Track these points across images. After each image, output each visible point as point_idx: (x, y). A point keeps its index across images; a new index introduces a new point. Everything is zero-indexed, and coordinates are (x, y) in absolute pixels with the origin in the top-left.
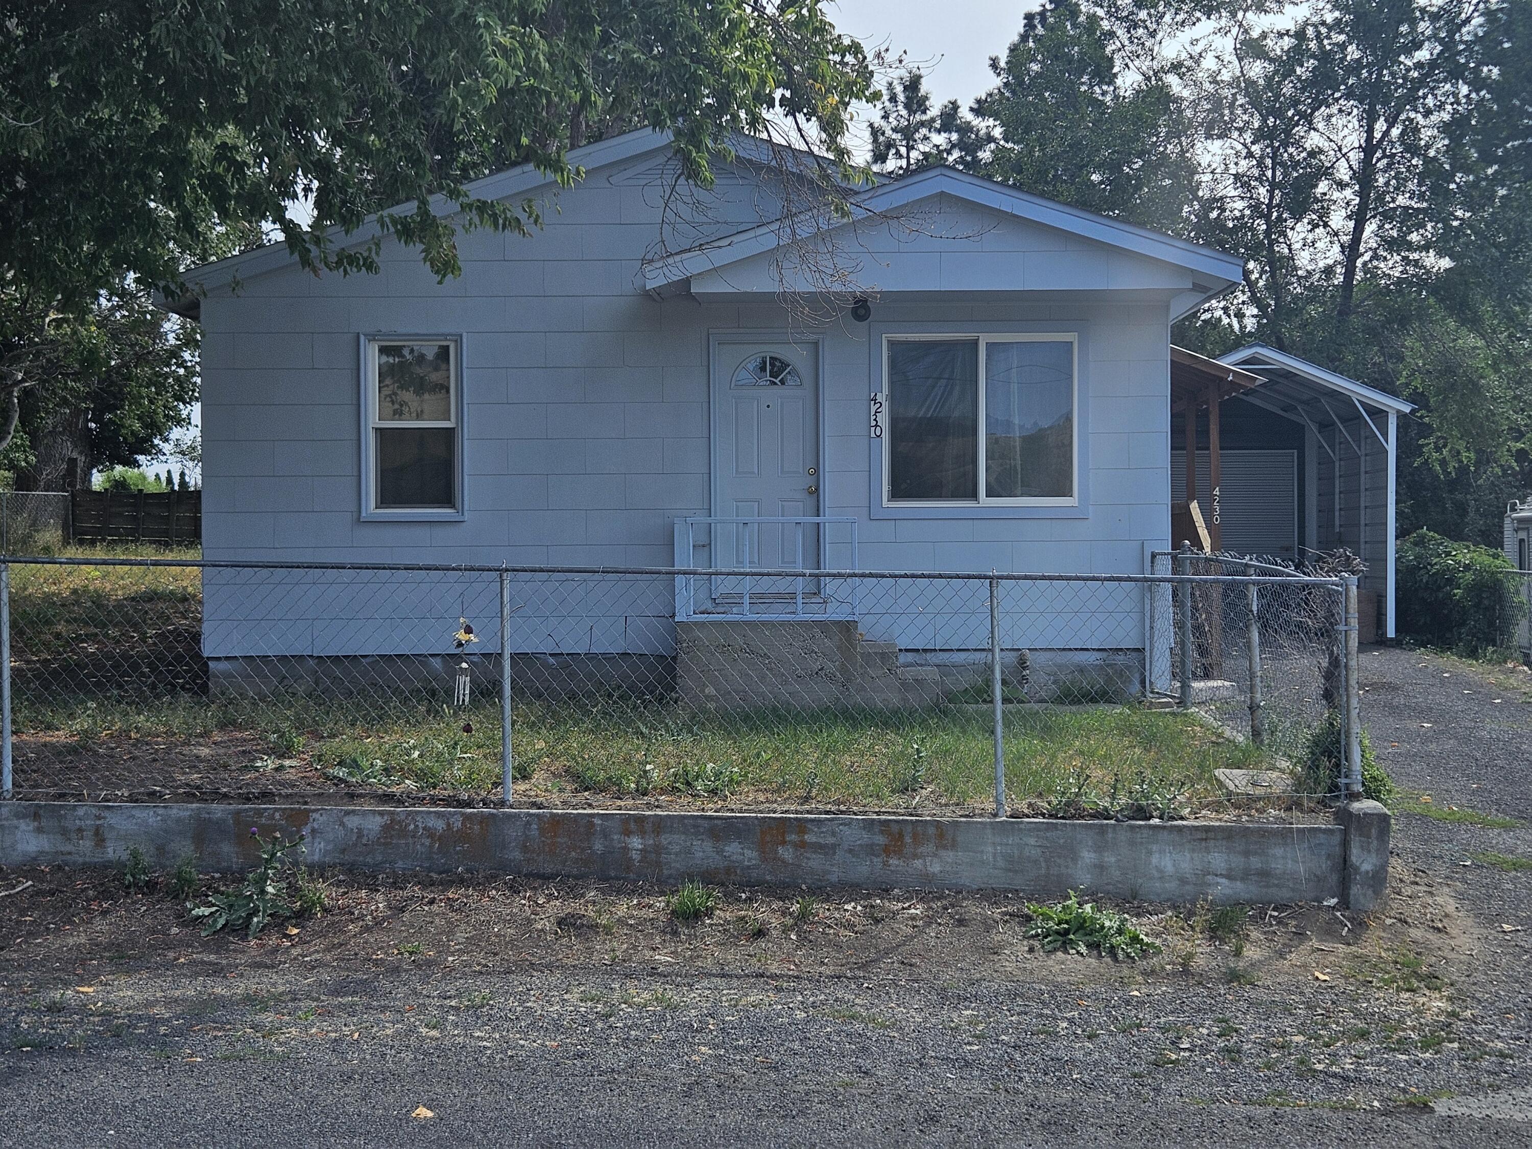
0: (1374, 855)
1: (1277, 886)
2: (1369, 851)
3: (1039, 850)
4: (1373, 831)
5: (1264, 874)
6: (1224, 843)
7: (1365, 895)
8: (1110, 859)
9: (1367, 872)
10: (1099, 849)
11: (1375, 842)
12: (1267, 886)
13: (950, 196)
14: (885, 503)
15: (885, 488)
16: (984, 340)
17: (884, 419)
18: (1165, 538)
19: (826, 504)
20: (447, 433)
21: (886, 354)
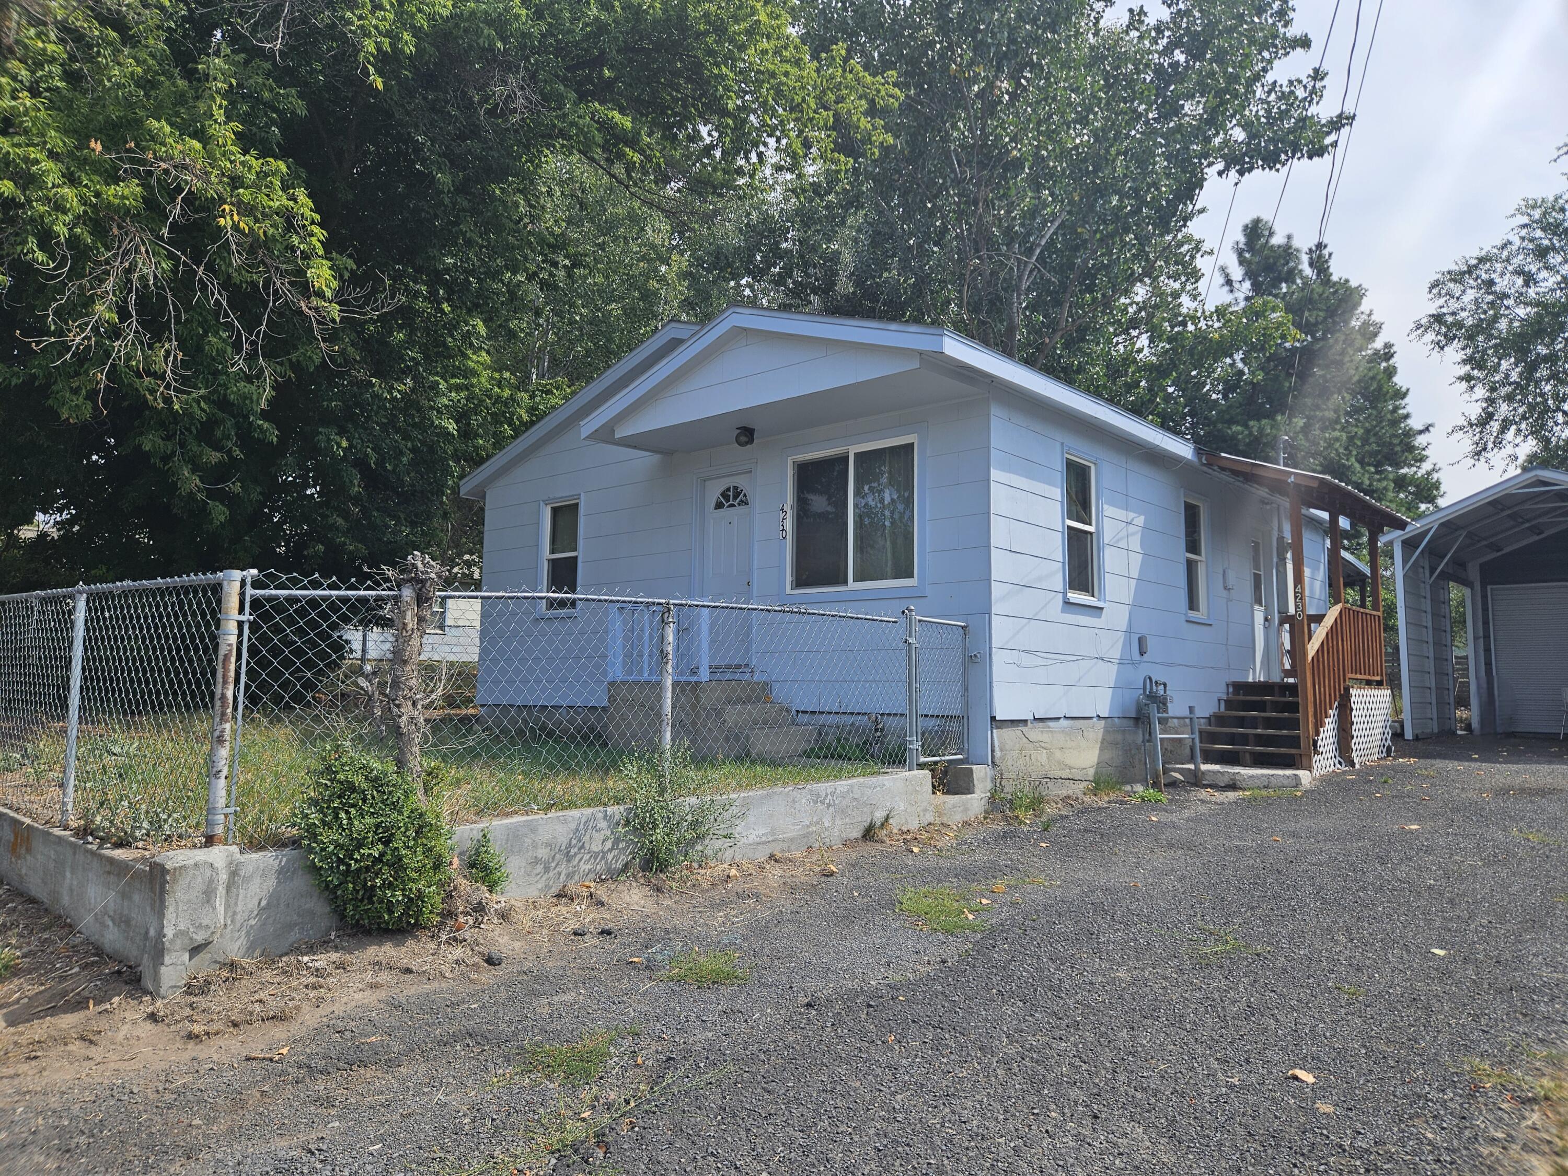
9: (152, 939)
13: (745, 329)
14: (788, 591)
15: (789, 579)
16: (853, 451)
17: (789, 524)
18: (987, 612)
19: (755, 594)
20: (575, 558)
21: (790, 472)
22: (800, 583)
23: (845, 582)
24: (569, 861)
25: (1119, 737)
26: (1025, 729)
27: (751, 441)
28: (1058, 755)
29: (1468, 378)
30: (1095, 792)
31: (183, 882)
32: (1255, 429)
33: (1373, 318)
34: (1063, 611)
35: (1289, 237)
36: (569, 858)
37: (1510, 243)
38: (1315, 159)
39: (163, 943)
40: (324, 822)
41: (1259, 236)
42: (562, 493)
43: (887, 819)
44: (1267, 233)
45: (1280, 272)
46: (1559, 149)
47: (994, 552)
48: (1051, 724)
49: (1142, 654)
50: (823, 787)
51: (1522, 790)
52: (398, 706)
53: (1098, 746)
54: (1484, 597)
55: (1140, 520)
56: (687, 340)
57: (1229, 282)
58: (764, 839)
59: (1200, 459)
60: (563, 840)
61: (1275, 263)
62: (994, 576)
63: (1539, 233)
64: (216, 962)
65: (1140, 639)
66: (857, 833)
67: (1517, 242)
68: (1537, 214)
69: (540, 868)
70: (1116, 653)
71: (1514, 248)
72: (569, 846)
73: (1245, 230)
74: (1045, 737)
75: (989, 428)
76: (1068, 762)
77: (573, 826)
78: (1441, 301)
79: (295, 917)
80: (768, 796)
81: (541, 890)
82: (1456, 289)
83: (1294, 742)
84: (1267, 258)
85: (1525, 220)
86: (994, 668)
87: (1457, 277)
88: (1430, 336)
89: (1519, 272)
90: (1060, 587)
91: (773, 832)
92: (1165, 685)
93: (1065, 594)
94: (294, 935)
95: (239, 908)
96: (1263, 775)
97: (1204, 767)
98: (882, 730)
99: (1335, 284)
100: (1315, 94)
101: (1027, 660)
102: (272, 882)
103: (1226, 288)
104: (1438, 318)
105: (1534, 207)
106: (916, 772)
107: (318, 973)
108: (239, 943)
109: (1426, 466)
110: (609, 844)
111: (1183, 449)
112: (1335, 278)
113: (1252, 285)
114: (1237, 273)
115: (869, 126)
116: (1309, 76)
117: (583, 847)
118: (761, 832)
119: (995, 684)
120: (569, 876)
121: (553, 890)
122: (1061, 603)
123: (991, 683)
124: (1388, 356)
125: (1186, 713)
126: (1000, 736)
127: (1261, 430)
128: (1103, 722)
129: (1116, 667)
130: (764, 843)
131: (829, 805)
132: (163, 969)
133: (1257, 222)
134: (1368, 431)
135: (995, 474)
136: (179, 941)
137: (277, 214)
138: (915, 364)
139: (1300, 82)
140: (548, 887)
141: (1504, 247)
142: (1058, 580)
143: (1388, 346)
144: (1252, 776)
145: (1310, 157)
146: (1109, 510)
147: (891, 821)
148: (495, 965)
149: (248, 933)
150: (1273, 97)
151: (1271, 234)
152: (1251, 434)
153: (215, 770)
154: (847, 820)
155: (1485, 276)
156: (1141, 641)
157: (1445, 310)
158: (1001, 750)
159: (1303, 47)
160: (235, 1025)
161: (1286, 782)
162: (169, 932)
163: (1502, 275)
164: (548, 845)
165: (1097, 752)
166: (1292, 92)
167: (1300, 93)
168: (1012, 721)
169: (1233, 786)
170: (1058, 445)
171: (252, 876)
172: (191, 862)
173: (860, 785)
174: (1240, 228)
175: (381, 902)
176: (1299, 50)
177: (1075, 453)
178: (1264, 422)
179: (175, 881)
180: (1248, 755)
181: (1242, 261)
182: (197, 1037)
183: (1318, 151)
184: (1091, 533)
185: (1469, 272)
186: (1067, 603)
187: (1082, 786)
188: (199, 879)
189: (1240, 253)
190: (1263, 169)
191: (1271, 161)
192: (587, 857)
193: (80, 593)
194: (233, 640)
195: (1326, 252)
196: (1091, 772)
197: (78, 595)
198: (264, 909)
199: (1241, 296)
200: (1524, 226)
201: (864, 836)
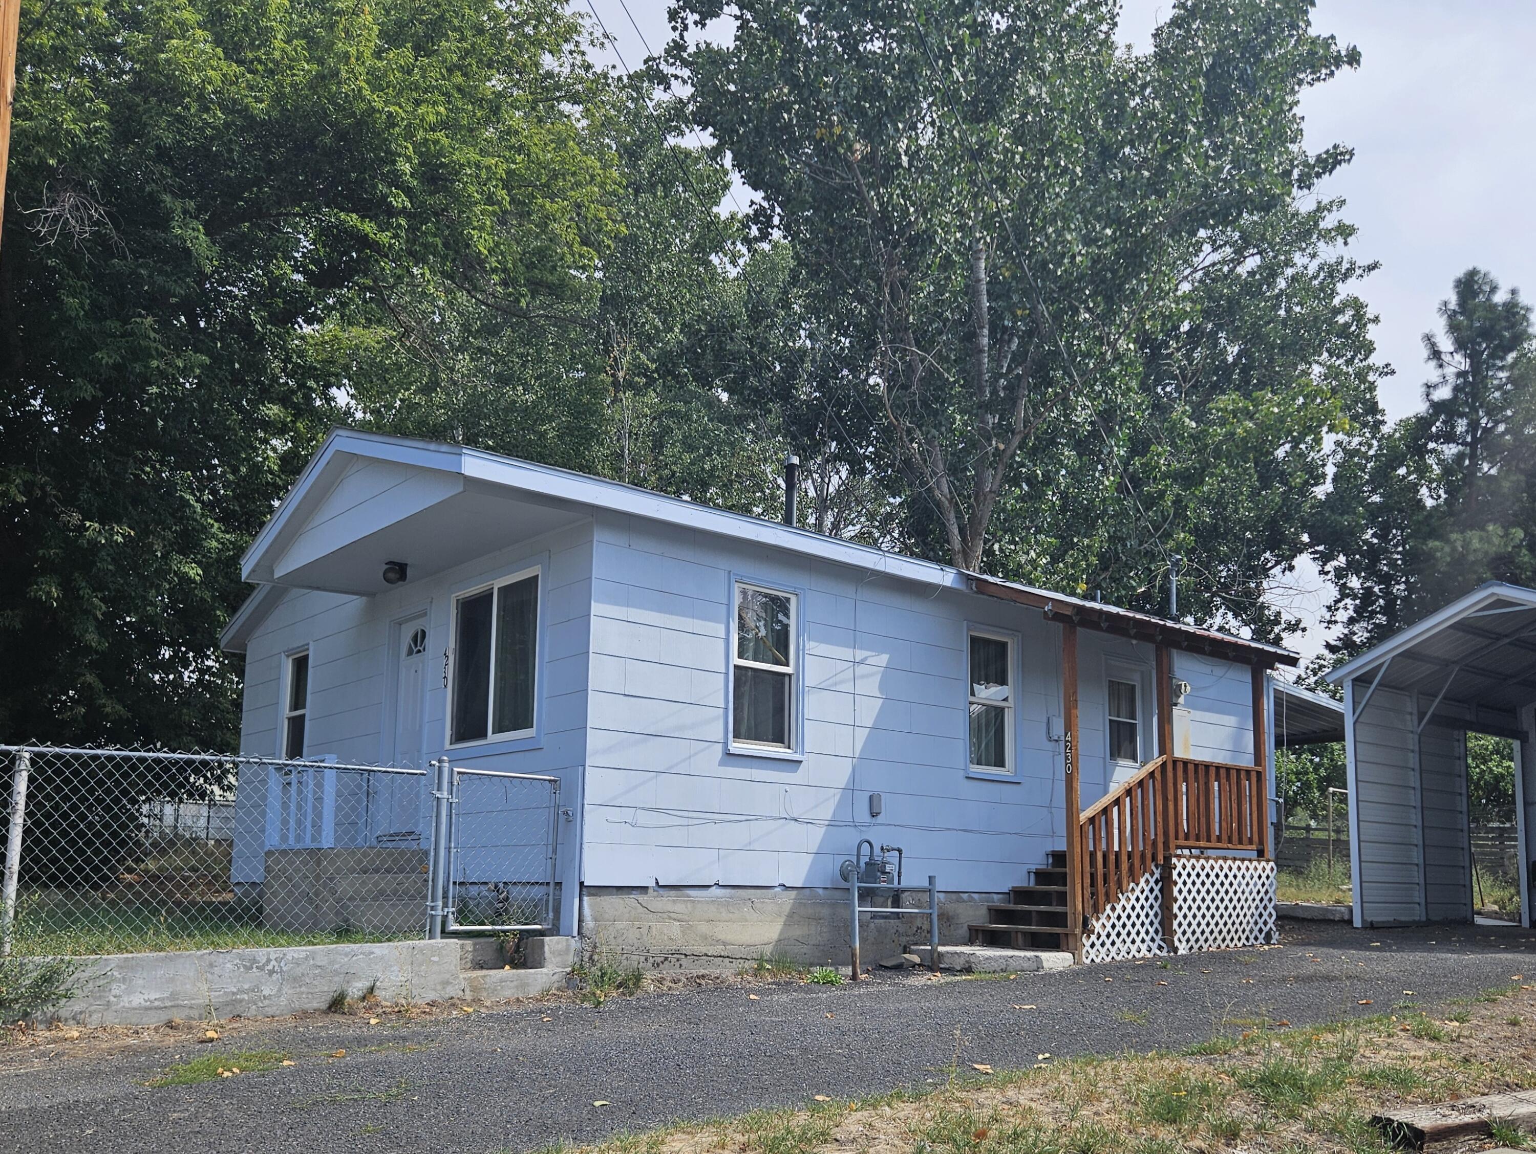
13: (346, 453)
14: (447, 746)
15: (448, 733)
16: (496, 586)
17: (450, 671)
19: (425, 751)
20: (304, 716)
21: (453, 611)
22: (456, 737)
23: (486, 735)
25: (825, 912)
26: (642, 898)
27: (402, 577)
28: (703, 928)
32: (1459, 545)
34: (721, 764)
35: (1514, 292)
41: (1475, 294)
42: (299, 643)
43: (371, 990)
44: (1487, 288)
47: (592, 695)
48: (691, 892)
49: (874, 815)
50: (261, 953)
53: (783, 919)
55: (881, 660)
57: (1436, 354)
58: (157, 1003)
59: (969, 587)
62: (592, 721)
65: (871, 797)
66: (321, 1003)
70: (827, 812)
73: (1457, 287)
74: (680, 907)
75: (592, 557)
76: (722, 937)
80: (171, 959)
83: (1060, 919)
84: (1486, 320)
86: (585, 828)
90: (715, 736)
91: (173, 996)
92: (900, 851)
93: (726, 744)
96: (1000, 957)
101: (644, 818)
103: (1433, 364)
106: (441, 941)
113: (1465, 358)
114: (1446, 344)
118: (152, 997)
119: (585, 846)
122: (720, 755)
123: (579, 844)
125: (926, 884)
126: (596, 904)
127: (1466, 544)
128: (793, 894)
129: (825, 828)
130: (157, 1008)
131: (272, 972)
133: (1472, 274)
135: (598, 608)
138: (459, 487)
142: (713, 728)
144: (989, 958)
146: (827, 650)
147: (376, 992)
151: (1494, 289)
152: (1454, 549)
154: (303, 989)
156: (876, 800)
158: (595, 920)
165: (779, 927)
168: (620, 889)
170: (723, 575)
173: (329, 952)
174: (1451, 284)
178: (1469, 534)
180: (1020, 935)
181: (1453, 327)
184: (790, 675)
186: (731, 755)
189: (1452, 316)
196: (766, 950)
199: (1450, 371)
201: (330, 1008)
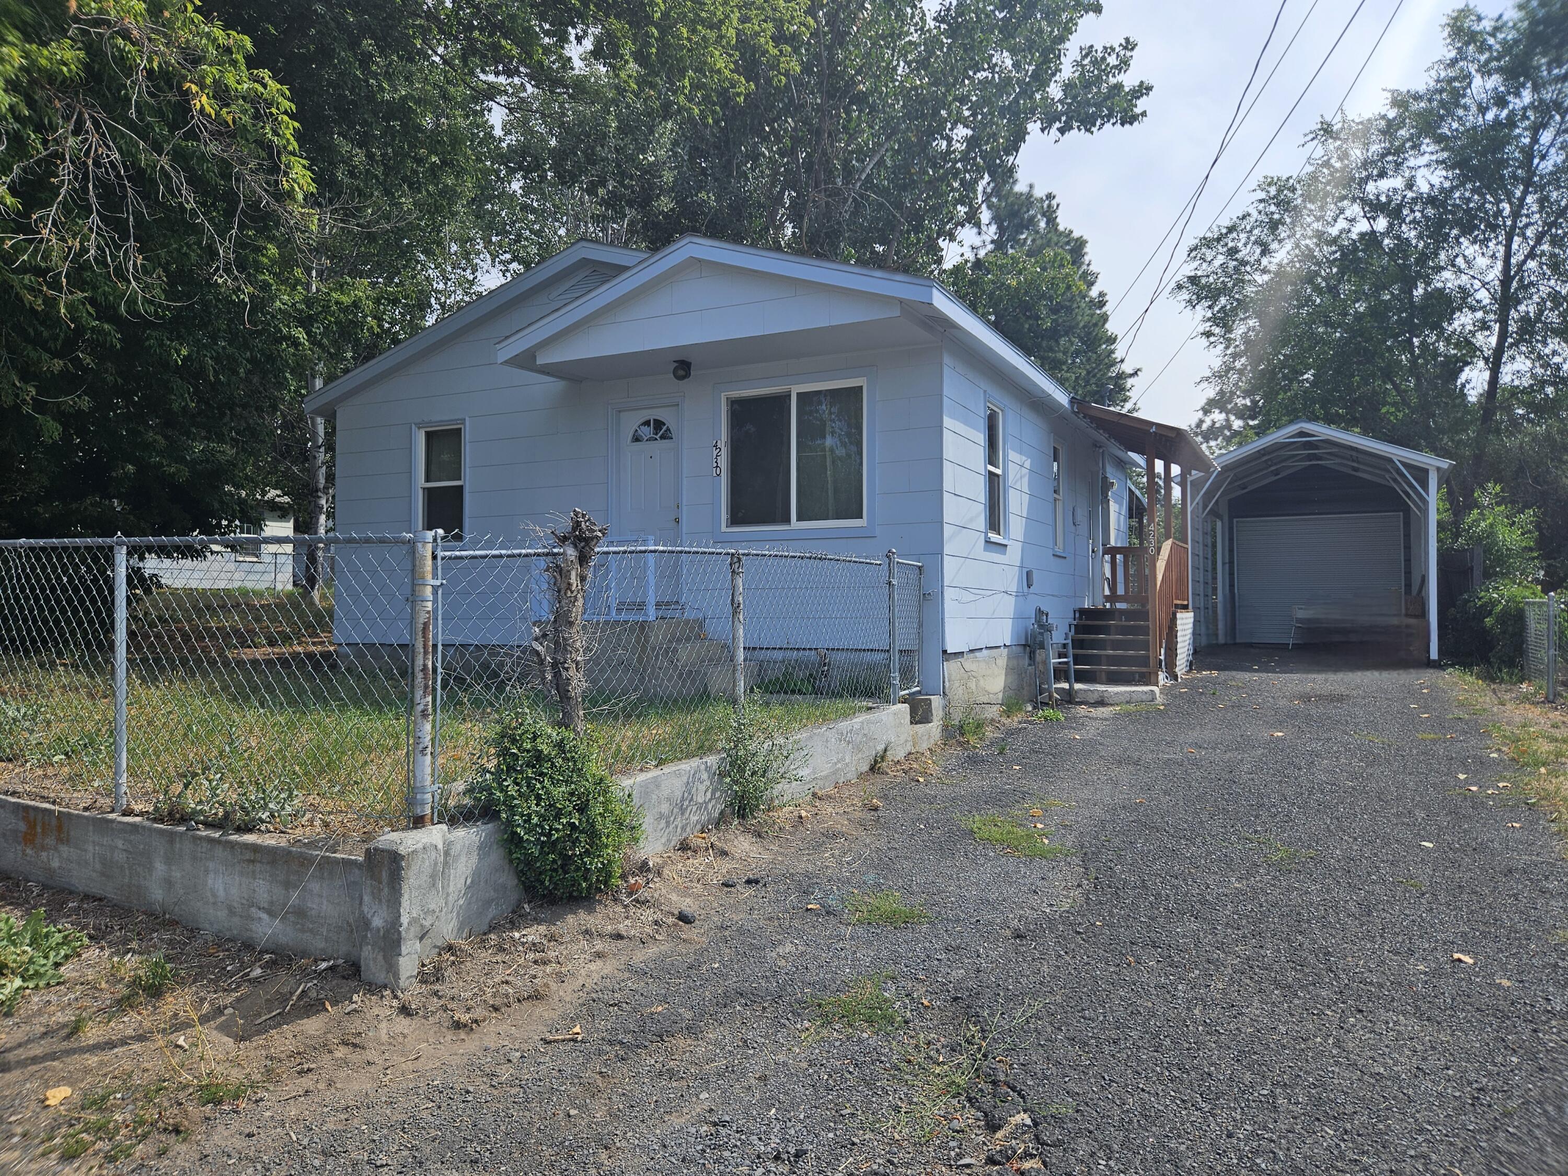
0: (385, 907)
1: (311, 931)
2: (380, 900)
3: (125, 855)
4: (384, 874)
5: (300, 913)
6: (268, 868)
7: (375, 960)
8: (177, 874)
9: (378, 930)
10: (168, 861)
11: (386, 890)
12: (303, 931)
13: (700, 260)
14: (724, 528)
15: (724, 516)
16: (795, 390)
17: (723, 461)
18: (939, 553)
19: (684, 531)
20: (460, 489)
21: (724, 408)
22: (735, 520)
23: (787, 520)
24: (682, 814)
25: (1016, 662)
26: (963, 660)
27: (687, 375)
28: (982, 682)
29: (1208, 334)
30: (1008, 713)
31: (414, 868)
33: (1091, 268)
34: (985, 550)
35: (1031, 186)
36: (683, 811)
37: (1249, 215)
38: (1127, 126)
39: (399, 933)
40: (521, 795)
42: (442, 417)
43: (885, 750)
45: (1022, 219)
46: (1305, 135)
47: (945, 495)
48: (978, 654)
49: (1028, 586)
50: (844, 725)
51: (1320, 697)
52: (567, 669)
53: (1004, 672)
54: (1231, 529)
55: (1028, 464)
56: (634, 266)
58: (808, 778)
59: (1072, 407)
60: (678, 794)
61: (1019, 210)
62: (945, 518)
63: (1273, 208)
64: (435, 947)
65: (1028, 572)
66: (865, 768)
67: (1255, 214)
68: (1273, 191)
69: (663, 822)
70: (1013, 588)
71: (1252, 220)
72: (683, 799)
74: (974, 667)
75: (942, 376)
76: (987, 688)
77: (685, 779)
78: (1197, 263)
79: (492, 893)
80: (811, 737)
81: (664, 845)
82: (1209, 255)
83: (1144, 661)
84: (1013, 204)
85: (1263, 195)
86: (945, 605)
87: (1207, 243)
88: (1185, 295)
89: (1258, 242)
90: (982, 528)
92: (1047, 615)
93: (985, 534)
94: (492, 912)
95: (451, 889)
96: (1126, 692)
97: (1077, 686)
98: (829, 664)
99: (1061, 234)
100: (1124, 64)
101: (963, 596)
102: (474, 859)
104: (1193, 280)
105: (1269, 185)
106: (900, 706)
107: (535, 947)
108: (451, 925)
109: (1128, 406)
110: (709, 795)
111: (1062, 398)
112: (1061, 228)
113: (998, 228)
115: (776, 52)
116: (1121, 45)
117: (692, 799)
119: (946, 620)
120: (684, 829)
121: (673, 843)
122: (984, 542)
123: (943, 619)
124: (1102, 304)
126: (951, 668)
128: (1007, 650)
129: (1014, 599)
130: (808, 782)
131: (849, 743)
132: (402, 960)
134: (1088, 373)
135: (947, 422)
136: (412, 929)
137: (244, 98)
138: (897, 313)
139: (1113, 49)
140: (669, 841)
141: (1244, 217)
142: (981, 522)
143: (1102, 294)
145: (1122, 124)
146: (1013, 456)
147: (888, 753)
148: (691, 923)
149: (458, 914)
150: (1086, 62)
153: (421, 746)
154: (861, 755)
155: (1231, 245)
156: (1029, 574)
157: (1199, 273)
158: (948, 680)
159: (1095, 11)
160: (496, 1009)
161: (1144, 697)
162: (405, 920)
163: (1245, 245)
164: (668, 799)
165: (1003, 677)
166: (1104, 59)
167: (1112, 60)
168: (955, 654)
169: (1101, 703)
170: (986, 396)
171: (459, 855)
172: (420, 846)
175: (578, 869)
176: (1091, 13)
177: (995, 402)
179: (409, 866)
182: (465, 1026)
183: (1129, 119)
184: (998, 476)
185: (1218, 240)
186: (988, 542)
187: (995, 708)
188: (427, 863)
190: (1080, 130)
191: (1088, 123)
192: (695, 808)
193: (121, 544)
194: (429, 606)
195: (1054, 203)
196: (1000, 695)
197: (117, 548)
198: (469, 887)
199: (988, 239)
200: (1261, 201)
201: (871, 769)
